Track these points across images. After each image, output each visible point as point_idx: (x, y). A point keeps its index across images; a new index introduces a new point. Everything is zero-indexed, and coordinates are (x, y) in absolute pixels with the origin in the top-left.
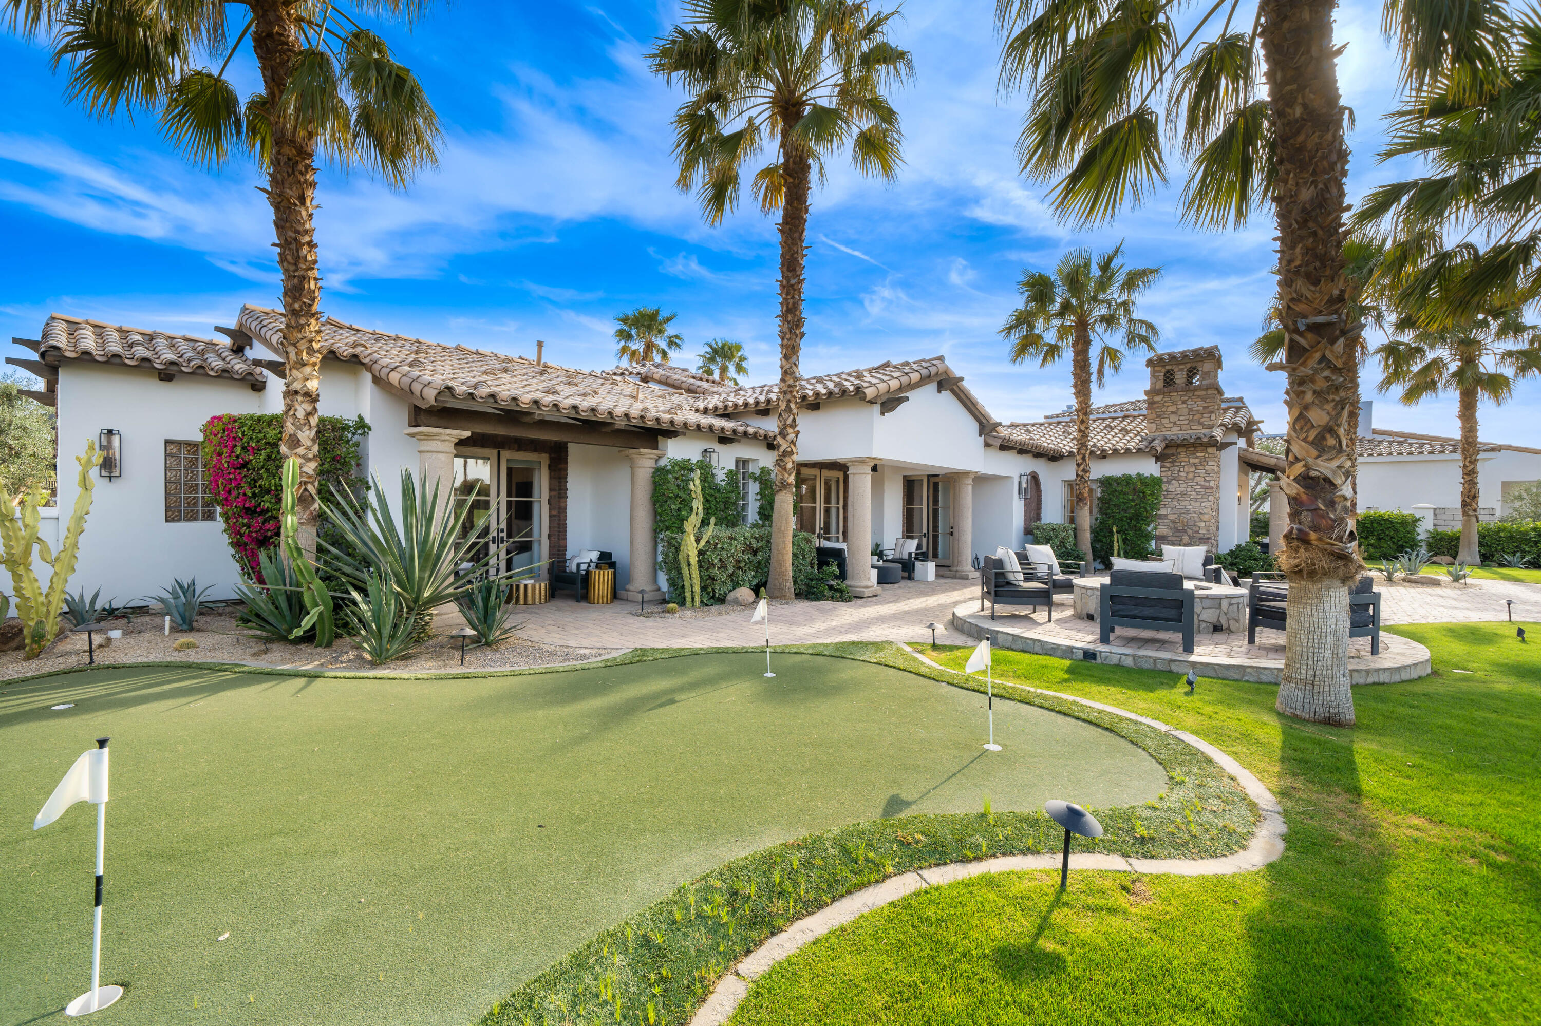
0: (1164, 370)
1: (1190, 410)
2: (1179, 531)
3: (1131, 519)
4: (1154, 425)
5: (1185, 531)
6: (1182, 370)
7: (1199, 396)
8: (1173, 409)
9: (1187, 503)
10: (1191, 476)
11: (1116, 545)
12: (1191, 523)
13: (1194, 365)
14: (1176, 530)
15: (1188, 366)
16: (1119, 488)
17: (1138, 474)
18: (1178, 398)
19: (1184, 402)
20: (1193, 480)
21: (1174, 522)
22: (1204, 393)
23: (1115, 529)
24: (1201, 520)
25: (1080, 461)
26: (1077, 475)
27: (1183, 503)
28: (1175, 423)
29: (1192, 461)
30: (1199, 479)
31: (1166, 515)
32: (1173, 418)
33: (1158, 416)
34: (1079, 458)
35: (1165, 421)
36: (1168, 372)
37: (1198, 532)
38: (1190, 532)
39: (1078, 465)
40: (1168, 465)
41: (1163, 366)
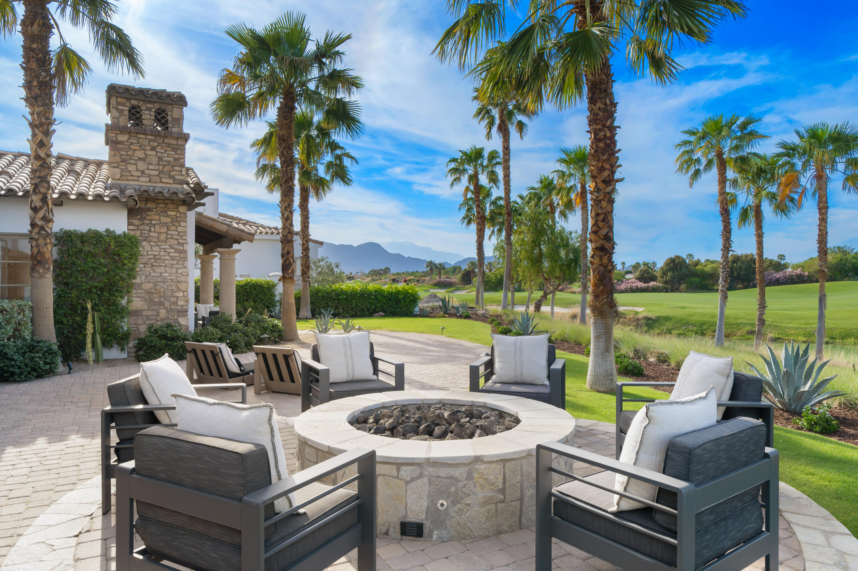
0: (128, 104)
1: (160, 159)
2: (155, 303)
3: (102, 289)
4: (118, 171)
5: (161, 304)
6: (149, 109)
7: (169, 145)
8: (140, 154)
9: (162, 270)
10: (163, 237)
11: (90, 328)
12: (169, 293)
13: (163, 107)
14: (151, 302)
15: (157, 106)
16: (86, 249)
17: (107, 231)
18: (146, 142)
19: (153, 149)
20: (165, 241)
21: (149, 293)
22: (174, 142)
23: (89, 306)
24: (179, 290)
25: (38, 204)
26: (33, 225)
27: (158, 270)
28: (143, 172)
29: (164, 219)
30: (172, 242)
31: (140, 285)
32: (141, 165)
33: (123, 161)
34: (36, 199)
35: (131, 168)
36: (133, 107)
37: (176, 303)
38: (167, 304)
39: (35, 210)
40: (136, 222)
41: (129, 99)
